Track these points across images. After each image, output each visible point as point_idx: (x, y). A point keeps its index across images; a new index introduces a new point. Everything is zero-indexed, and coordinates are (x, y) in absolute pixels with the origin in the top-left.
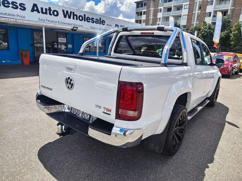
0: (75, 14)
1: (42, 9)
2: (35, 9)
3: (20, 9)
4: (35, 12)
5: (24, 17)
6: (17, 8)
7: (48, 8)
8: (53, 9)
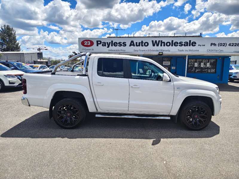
0: (163, 42)
1: (136, 43)
2: (132, 44)
3: (123, 46)
4: (132, 46)
5: (125, 51)
6: (121, 45)
7: (141, 42)
8: (144, 42)
